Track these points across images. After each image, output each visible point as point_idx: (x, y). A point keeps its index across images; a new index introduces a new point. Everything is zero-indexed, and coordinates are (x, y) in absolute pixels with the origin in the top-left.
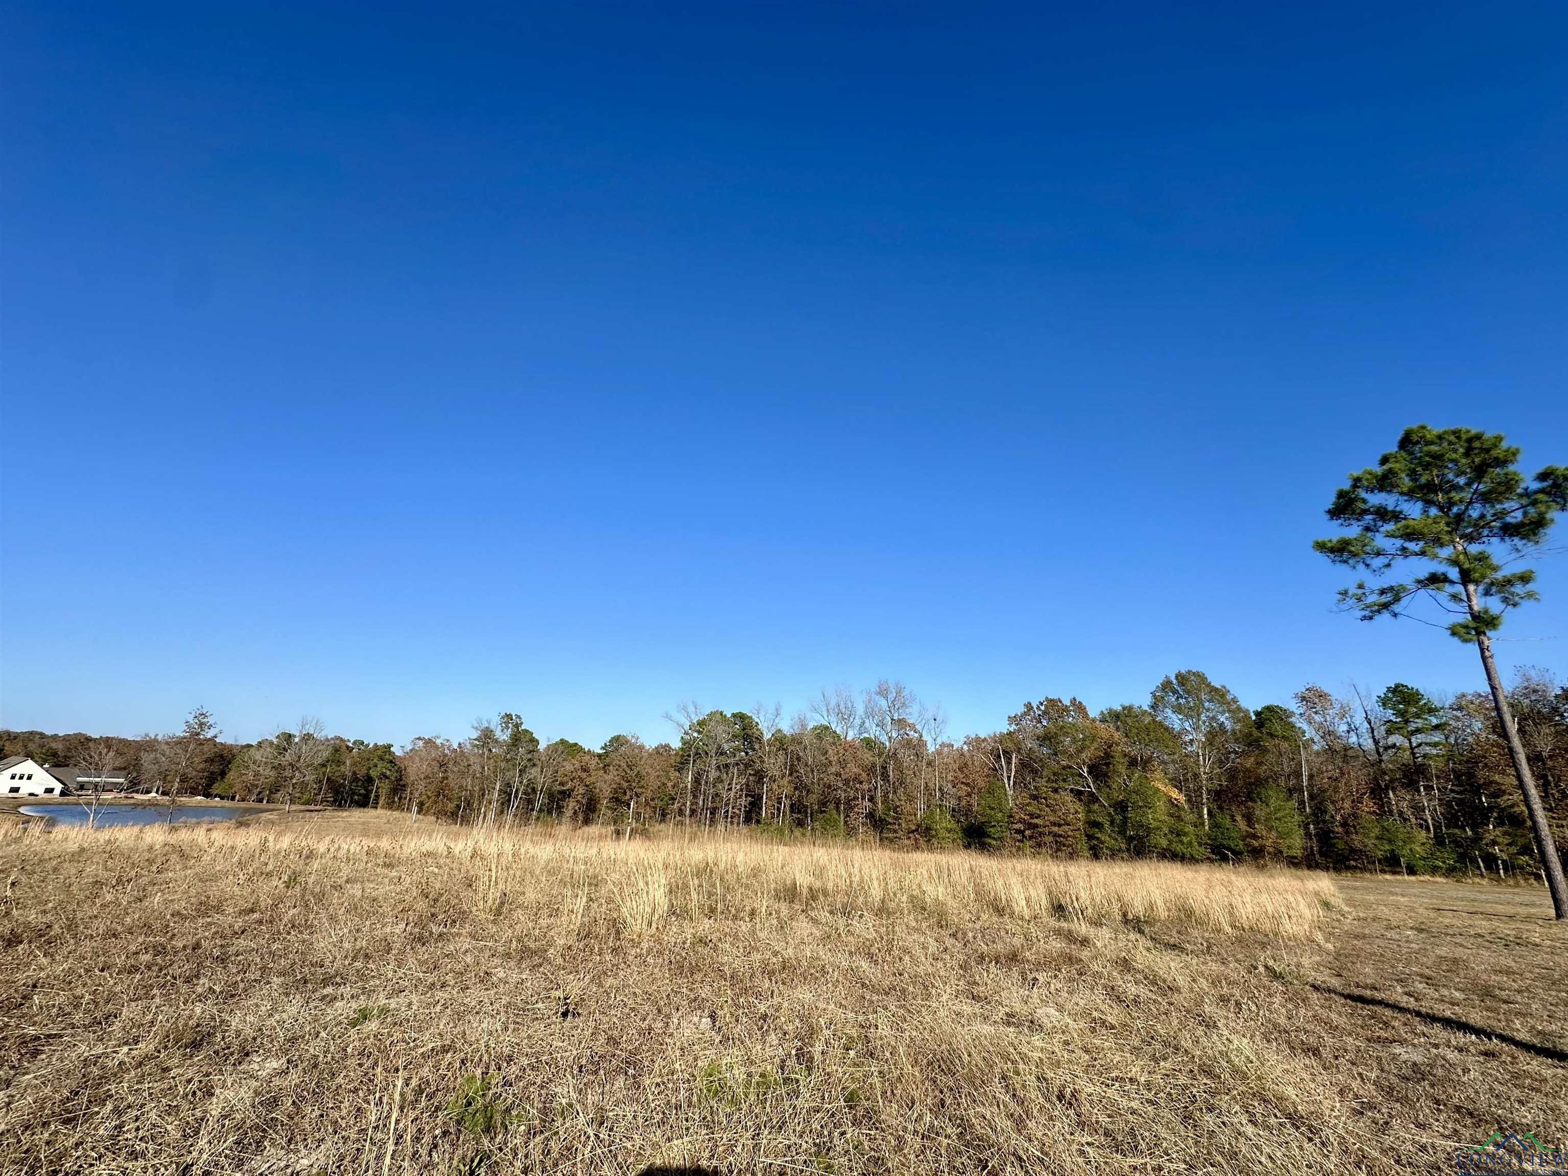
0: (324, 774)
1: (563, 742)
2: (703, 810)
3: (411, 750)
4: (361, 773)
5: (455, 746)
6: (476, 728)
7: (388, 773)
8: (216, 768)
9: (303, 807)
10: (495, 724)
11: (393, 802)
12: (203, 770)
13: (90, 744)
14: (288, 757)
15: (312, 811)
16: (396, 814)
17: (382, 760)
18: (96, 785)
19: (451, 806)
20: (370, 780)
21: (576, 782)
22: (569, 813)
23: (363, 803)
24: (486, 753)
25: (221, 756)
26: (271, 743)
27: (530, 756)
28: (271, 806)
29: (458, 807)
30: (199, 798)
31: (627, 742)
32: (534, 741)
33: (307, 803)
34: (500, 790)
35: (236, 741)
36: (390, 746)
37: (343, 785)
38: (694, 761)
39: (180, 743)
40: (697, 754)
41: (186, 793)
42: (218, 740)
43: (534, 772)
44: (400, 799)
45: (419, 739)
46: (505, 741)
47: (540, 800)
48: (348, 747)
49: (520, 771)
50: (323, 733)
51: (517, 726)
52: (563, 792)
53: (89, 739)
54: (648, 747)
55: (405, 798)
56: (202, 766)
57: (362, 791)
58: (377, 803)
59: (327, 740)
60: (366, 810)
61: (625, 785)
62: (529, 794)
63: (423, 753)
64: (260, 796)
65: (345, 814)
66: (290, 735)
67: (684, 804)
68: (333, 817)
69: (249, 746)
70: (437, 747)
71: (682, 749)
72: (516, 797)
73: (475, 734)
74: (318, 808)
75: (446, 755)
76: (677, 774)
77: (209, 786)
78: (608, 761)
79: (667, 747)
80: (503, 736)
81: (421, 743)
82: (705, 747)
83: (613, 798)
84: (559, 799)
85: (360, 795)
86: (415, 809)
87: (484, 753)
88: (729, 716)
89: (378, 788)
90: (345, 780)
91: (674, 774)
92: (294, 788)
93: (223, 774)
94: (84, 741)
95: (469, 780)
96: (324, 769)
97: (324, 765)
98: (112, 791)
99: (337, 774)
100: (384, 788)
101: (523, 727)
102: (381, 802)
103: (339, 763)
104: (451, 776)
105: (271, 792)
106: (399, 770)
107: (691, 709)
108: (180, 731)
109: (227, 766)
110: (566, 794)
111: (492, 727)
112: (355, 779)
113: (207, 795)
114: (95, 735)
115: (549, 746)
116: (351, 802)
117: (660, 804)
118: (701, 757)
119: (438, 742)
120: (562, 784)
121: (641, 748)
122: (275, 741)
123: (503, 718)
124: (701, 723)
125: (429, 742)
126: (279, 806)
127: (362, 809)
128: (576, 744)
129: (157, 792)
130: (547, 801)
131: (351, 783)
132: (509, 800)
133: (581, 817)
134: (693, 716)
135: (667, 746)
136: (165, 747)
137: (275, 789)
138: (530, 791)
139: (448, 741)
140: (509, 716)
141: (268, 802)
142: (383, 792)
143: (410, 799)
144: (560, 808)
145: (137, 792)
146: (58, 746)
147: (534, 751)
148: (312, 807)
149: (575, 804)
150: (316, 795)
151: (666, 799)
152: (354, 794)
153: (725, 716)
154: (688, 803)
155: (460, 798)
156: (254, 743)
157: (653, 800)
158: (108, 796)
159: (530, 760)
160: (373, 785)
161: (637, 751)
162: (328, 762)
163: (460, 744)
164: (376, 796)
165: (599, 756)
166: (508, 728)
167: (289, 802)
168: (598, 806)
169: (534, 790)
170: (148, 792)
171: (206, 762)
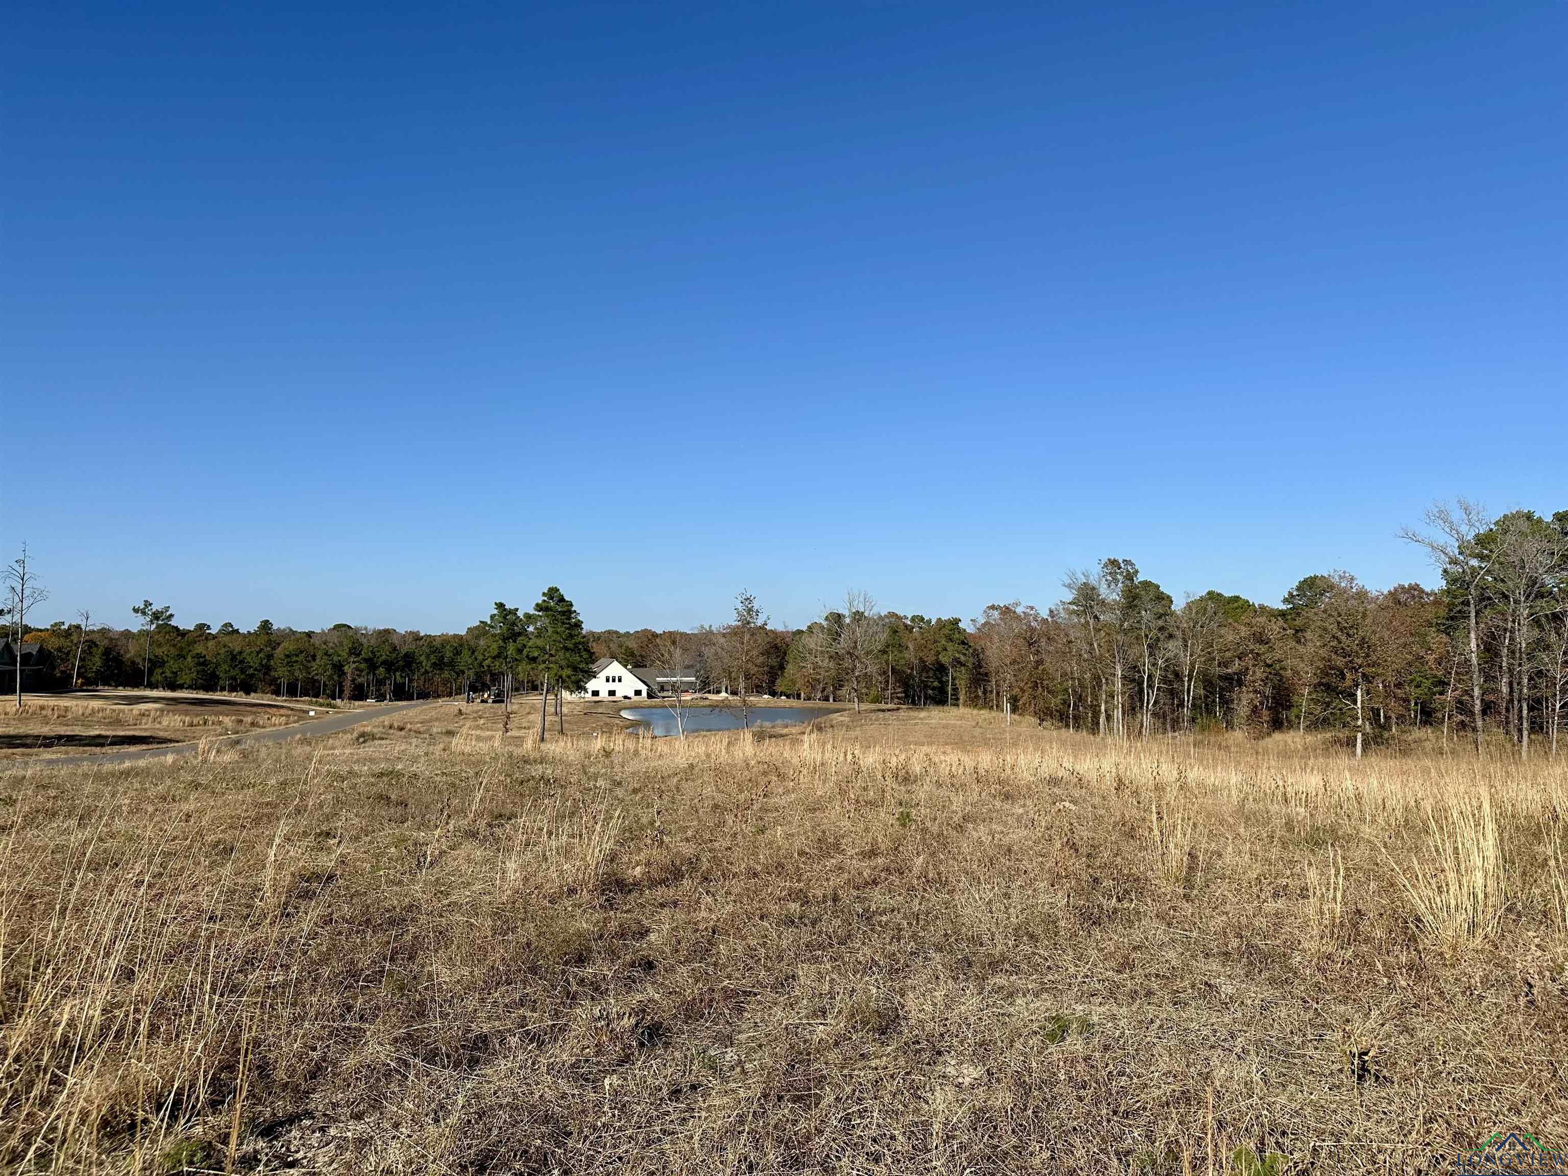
0: (887, 662)
1: (1213, 596)
2: (1511, 701)
3: (984, 625)
4: (930, 659)
5: (1044, 614)
6: (1069, 586)
7: (963, 658)
8: (774, 661)
9: (873, 706)
10: (1095, 574)
11: (977, 697)
12: (763, 665)
13: (658, 640)
14: (844, 643)
15: (883, 711)
16: (985, 713)
17: (951, 640)
18: (673, 685)
19: (1055, 702)
20: (941, 669)
21: (1249, 661)
22: (1242, 708)
23: (940, 698)
24: (1091, 621)
25: (776, 647)
26: (822, 627)
27: (1160, 623)
28: (838, 705)
29: (1066, 703)
30: (766, 696)
31: (1331, 587)
32: (1163, 599)
33: (876, 700)
34: (1124, 677)
35: (786, 627)
36: (957, 621)
37: (911, 676)
38: (1477, 613)
39: (734, 633)
40: (1482, 598)
41: (752, 692)
42: (768, 628)
43: (1173, 647)
44: (985, 692)
45: (993, 607)
46: (1117, 603)
47: (1191, 690)
48: (906, 626)
49: (1149, 646)
50: (875, 611)
51: (1130, 577)
52: (1227, 678)
53: (655, 635)
54: (1375, 593)
55: (991, 692)
56: (761, 659)
57: (936, 684)
58: (958, 699)
59: (880, 617)
60: (946, 708)
61: (1340, 662)
62: (1171, 682)
63: (1002, 629)
64: (825, 693)
65: (923, 714)
66: (839, 615)
67: (1468, 693)
68: (910, 718)
69: (800, 632)
70: (1018, 618)
71: (1448, 592)
72: (1150, 686)
73: (1069, 596)
74: (890, 706)
75: (1033, 630)
76: (1445, 638)
77: (772, 682)
78: (1299, 622)
79: (1414, 591)
80: (1112, 594)
81: (996, 614)
82: (1500, 585)
83: (1320, 684)
84: (1221, 689)
85: (933, 689)
86: (1007, 706)
87: (1087, 623)
88: (1548, 518)
89: (954, 679)
90: (912, 669)
91: (1436, 639)
92: (858, 682)
93: (782, 668)
94: (650, 637)
95: (1074, 664)
96: (885, 656)
97: (884, 652)
98: (687, 691)
99: (902, 662)
100: (960, 679)
101: (1141, 578)
102: (962, 697)
103: (902, 647)
104: (1047, 659)
105: (835, 689)
106: (976, 654)
107: (1457, 515)
108: (732, 620)
109: (783, 658)
110: (1236, 681)
111: (1093, 581)
112: (924, 668)
113: (773, 694)
114: (659, 631)
115: (1189, 606)
116: (926, 698)
117: (1414, 692)
118: (1493, 605)
119: (1019, 610)
120: (1224, 664)
121: (1362, 595)
122: (825, 623)
123: (1106, 566)
124: (1481, 540)
125: (1006, 611)
126: (848, 705)
127: (941, 708)
128: (1237, 599)
129: (726, 692)
130: (1202, 692)
131: (920, 674)
132: (1141, 691)
133: (1266, 715)
134: (1464, 529)
135: (1416, 587)
136: (722, 640)
137: (839, 684)
138: (1171, 677)
139: (1032, 608)
140: (1114, 563)
141: (834, 701)
142: (962, 684)
143: (998, 693)
144: (1226, 703)
145: (709, 692)
146: (633, 644)
147: (1165, 614)
148: (883, 706)
149: (1251, 695)
150: (884, 690)
151: (1427, 683)
152: (926, 687)
153: (1540, 520)
154: (1477, 692)
155: (1066, 690)
156: (804, 628)
157: (1399, 685)
158: (687, 697)
159: (1161, 629)
160: (947, 676)
161: (1355, 602)
162: (888, 646)
163: (1051, 611)
164: (953, 689)
165: (1283, 614)
166: (1116, 581)
167: (856, 699)
168: (1295, 698)
169: (1178, 676)
170: (719, 692)
171: (763, 654)
